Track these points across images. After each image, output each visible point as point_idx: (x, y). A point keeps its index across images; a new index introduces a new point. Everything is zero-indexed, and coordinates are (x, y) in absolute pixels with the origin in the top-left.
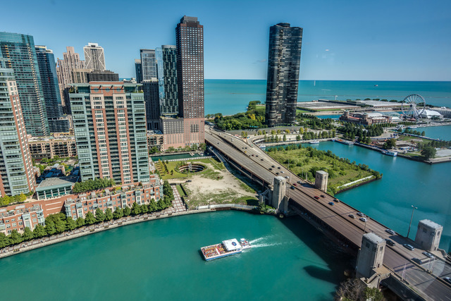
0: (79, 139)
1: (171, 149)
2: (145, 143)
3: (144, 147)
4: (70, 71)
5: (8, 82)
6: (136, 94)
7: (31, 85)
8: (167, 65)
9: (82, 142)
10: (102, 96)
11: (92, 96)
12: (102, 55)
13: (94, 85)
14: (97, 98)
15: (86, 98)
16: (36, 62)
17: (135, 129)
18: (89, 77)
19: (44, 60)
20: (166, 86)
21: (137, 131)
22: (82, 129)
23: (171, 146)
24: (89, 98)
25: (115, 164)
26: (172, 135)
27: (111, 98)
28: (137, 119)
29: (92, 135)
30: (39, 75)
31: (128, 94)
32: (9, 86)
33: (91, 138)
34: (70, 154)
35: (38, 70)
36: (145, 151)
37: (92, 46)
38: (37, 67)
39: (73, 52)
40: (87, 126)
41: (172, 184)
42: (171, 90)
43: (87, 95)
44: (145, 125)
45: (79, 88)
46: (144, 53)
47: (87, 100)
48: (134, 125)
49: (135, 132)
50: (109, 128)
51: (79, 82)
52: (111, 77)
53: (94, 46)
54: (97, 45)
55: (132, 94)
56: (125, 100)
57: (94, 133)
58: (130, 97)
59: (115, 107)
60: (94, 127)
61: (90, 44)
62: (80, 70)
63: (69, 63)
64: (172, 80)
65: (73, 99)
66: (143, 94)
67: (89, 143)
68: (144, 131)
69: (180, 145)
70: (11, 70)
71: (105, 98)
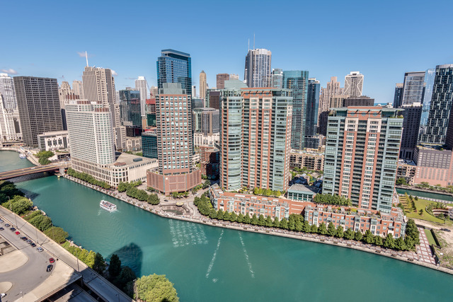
0: (328, 156)
1: (425, 185)
2: (393, 171)
3: (392, 175)
4: (330, 97)
5: (288, 107)
6: (394, 119)
7: (299, 109)
8: (440, 87)
9: (330, 160)
10: (357, 120)
11: (347, 120)
12: (361, 82)
13: (351, 109)
14: (351, 122)
15: (342, 121)
16: (306, 91)
17: (384, 156)
18: (345, 103)
19: (313, 88)
20: (432, 112)
21: (386, 158)
22: (332, 148)
23: (425, 181)
24: (344, 121)
25: (355, 186)
26: (429, 169)
27: (366, 122)
28: (390, 145)
29: (340, 155)
30: (306, 101)
31: (385, 119)
32: (288, 110)
33: (338, 157)
34: (315, 168)
35: (306, 98)
36: (392, 179)
37: (354, 74)
38: (306, 95)
39: (336, 81)
40: (337, 145)
41: (419, 226)
42: (438, 116)
43: (343, 118)
44: (398, 152)
45: (338, 112)
46: (409, 76)
47: (342, 123)
48: (385, 151)
49: (384, 158)
50: (356, 151)
51: (335, 106)
52: (367, 102)
53: (355, 74)
54: (358, 73)
55: (389, 119)
56: (380, 125)
57: (342, 153)
58: (386, 122)
59: (368, 130)
60: (343, 147)
61: (352, 73)
62: (338, 97)
63: (330, 91)
64: (443, 105)
65: (331, 121)
66: (402, 120)
67: (336, 161)
68: (395, 159)
69: (438, 182)
70: (292, 98)
71: (360, 121)
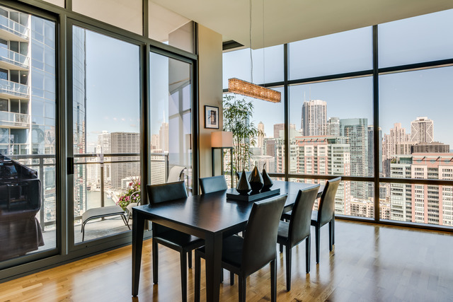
0: (394, 206)
4: (395, 144)
5: (345, 154)
7: (359, 156)
9: (397, 210)
10: (425, 168)
11: (413, 167)
12: (431, 127)
13: (416, 156)
14: (419, 169)
15: (407, 168)
16: (366, 138)
18: (412, 149)
22: (399, 197)
24: (410, 168)
27: (437, 169)
29: (409, 205)
30: (367, 148)
32: (345, 157)
33: (407, 208)
35: (367, 145)
37: (420, 120)
38: (367, 142)
39: (400, 127)
40: (404, 195)
43: (409, 165)
45: (401, 159)
47: (408, 171)
50: (429, 201)
51: (402, 153)
52: (440, 148)
53: (423, 120)
54: (426, 118)
57: (411, 203)
60: (412, 197)
61: (418, 119)
62: (404, 143)
63: (395, 137)
65: (394, 168)
67: (405, 212)
70: (348, 145)
71: (429, 169)
